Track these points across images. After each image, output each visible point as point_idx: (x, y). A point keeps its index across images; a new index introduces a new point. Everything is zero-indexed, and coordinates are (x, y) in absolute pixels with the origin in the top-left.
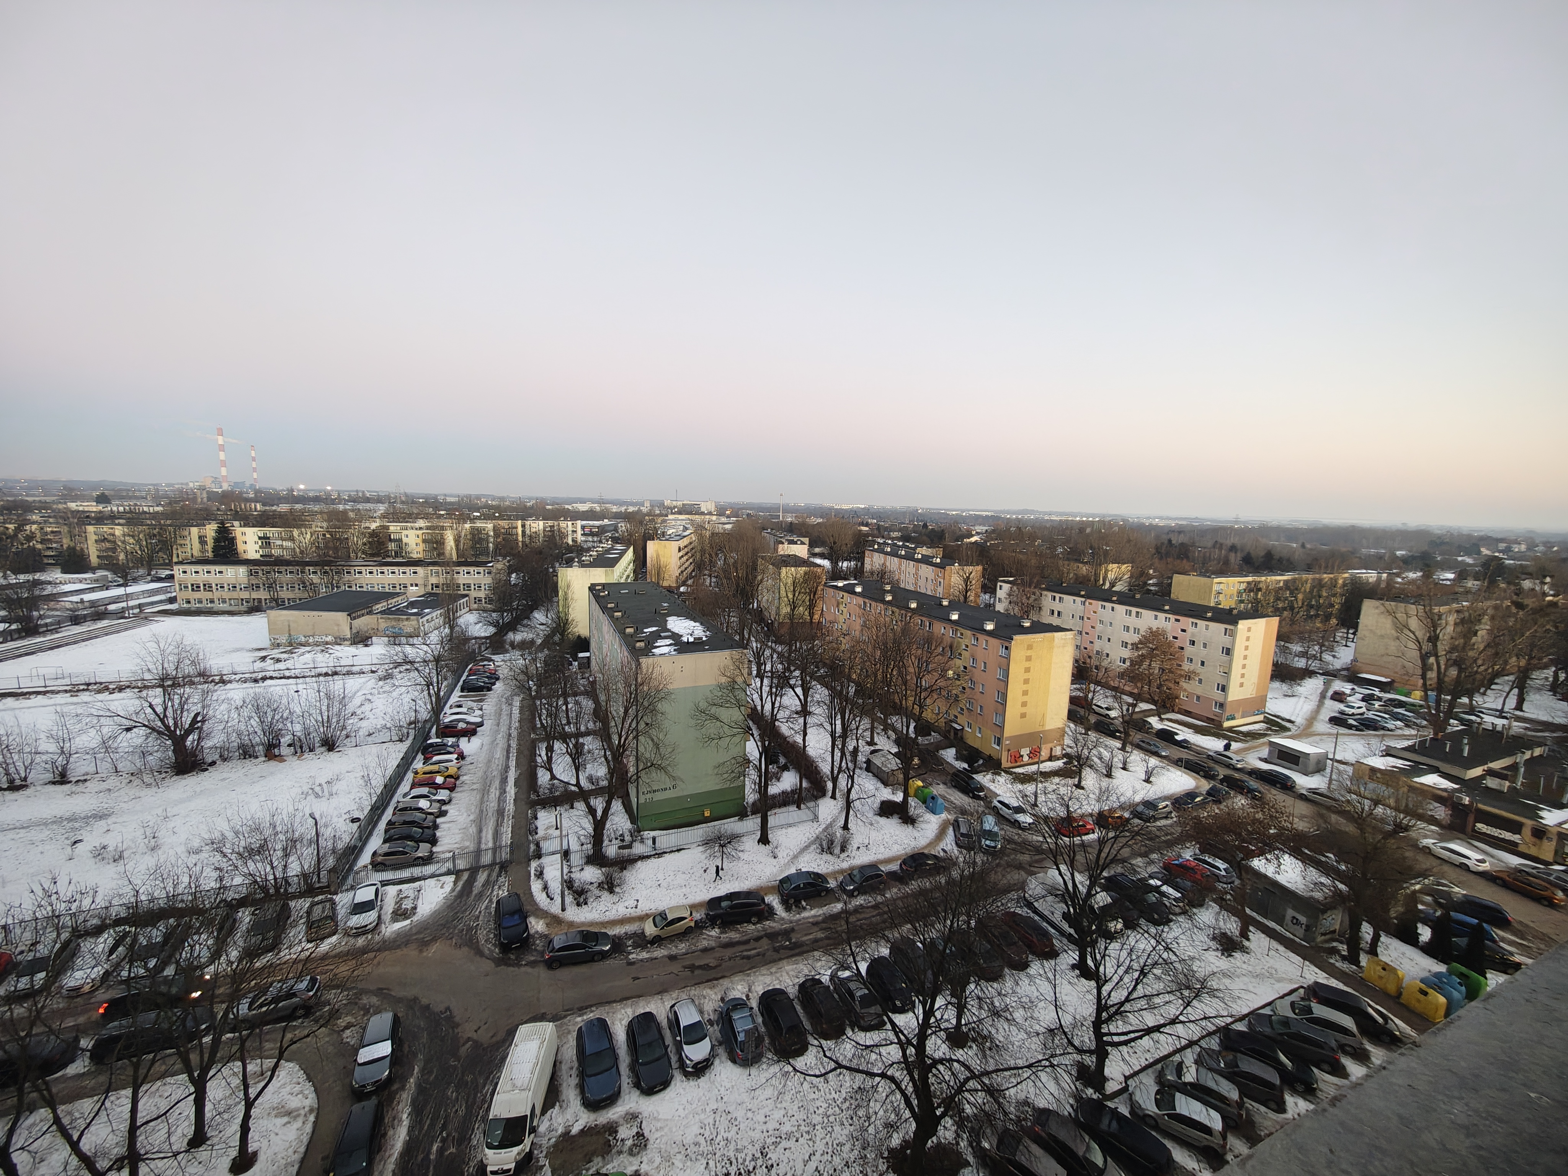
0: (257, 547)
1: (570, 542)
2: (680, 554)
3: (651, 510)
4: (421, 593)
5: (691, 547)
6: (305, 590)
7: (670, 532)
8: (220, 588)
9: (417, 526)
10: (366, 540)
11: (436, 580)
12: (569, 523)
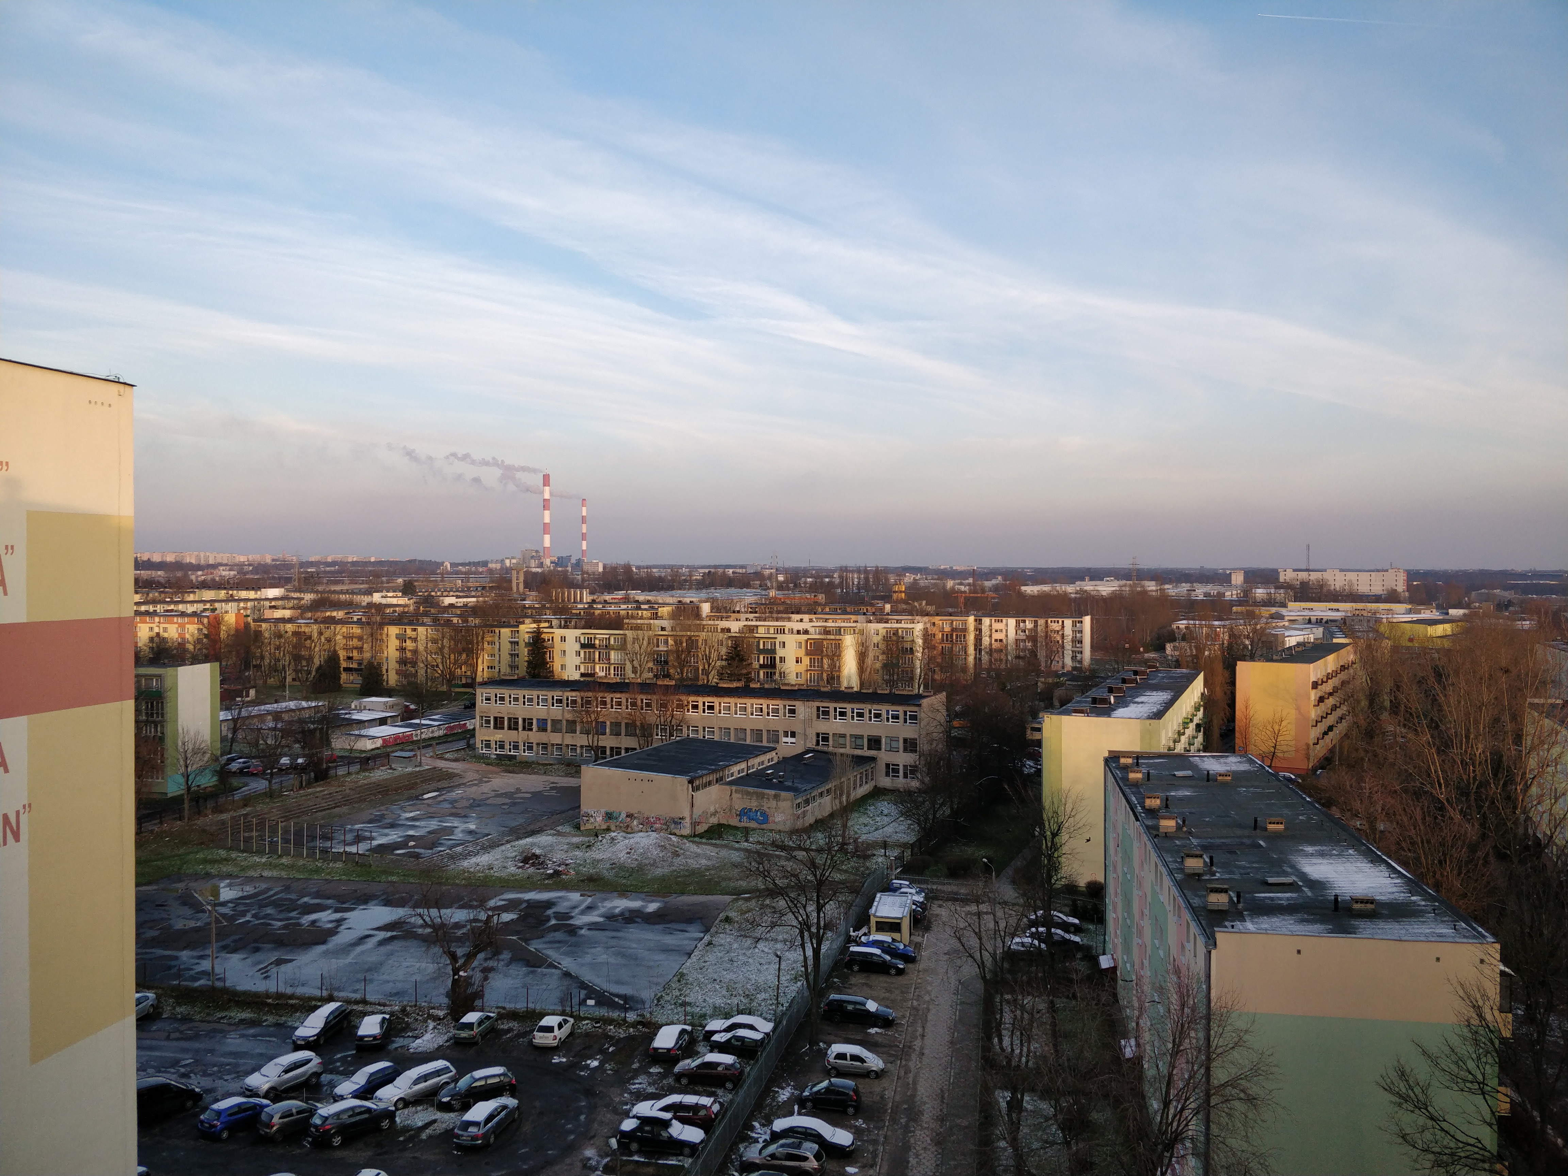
0: (577, 661)
1: (1068, 661)
2: (1314, 695)
3: (1247, 592)
4: (799, 750)
5: (1343, 676)
6: (635, 735)
7: (1291, 641)
8: (528, 725)
9: (800, 626)
10: (724, 651)
11: (823, 726)
12: (1068, 623)
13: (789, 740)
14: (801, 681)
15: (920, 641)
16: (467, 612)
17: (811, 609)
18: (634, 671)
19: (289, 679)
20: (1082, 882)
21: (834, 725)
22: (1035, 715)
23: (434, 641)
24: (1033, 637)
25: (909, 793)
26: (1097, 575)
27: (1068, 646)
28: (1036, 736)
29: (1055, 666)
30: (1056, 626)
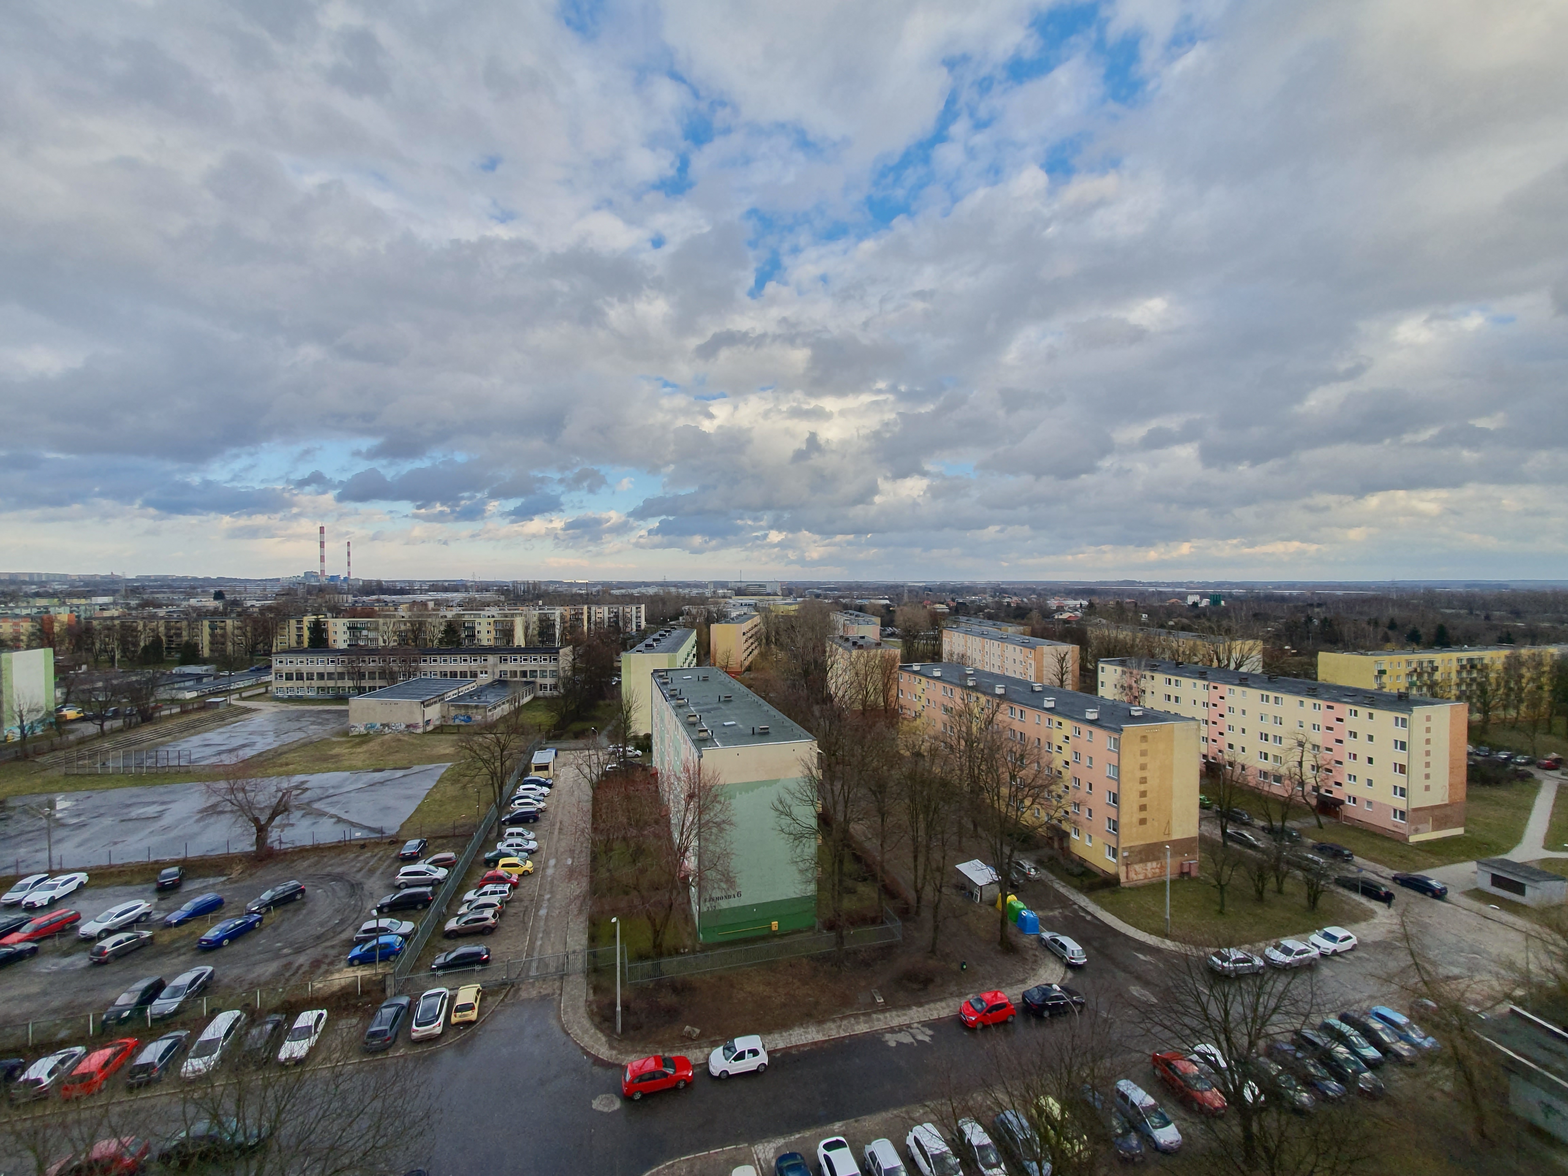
0: (346, 636)
1: (634, 626)
2: (745, 637)
3: (714, 592)
4: (490, 680)
5: (755, 629)
6: (385, 678)
7: (734, 615)
8: (310, 677)
9: (490, 614)
10: (442, 628)
11: (504, 667)
12: (634, 608)
13: (484, 675)
14: (492, 643)
15: (558, 620)
16: (263, 610)
17: (497, 604)
18: (384, 641)
19: (117, 657)
20: (642, 734)
21: (510, 666)
22: (618, 654)
23: (239, 628)
24: (617, 616)
25: (553, 698)
26: (647, 585)
27: (634, 620)
28: (618, 664)
29: (628, 630)
30: (628, 610)
